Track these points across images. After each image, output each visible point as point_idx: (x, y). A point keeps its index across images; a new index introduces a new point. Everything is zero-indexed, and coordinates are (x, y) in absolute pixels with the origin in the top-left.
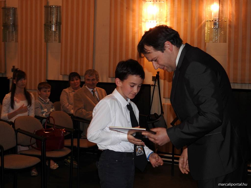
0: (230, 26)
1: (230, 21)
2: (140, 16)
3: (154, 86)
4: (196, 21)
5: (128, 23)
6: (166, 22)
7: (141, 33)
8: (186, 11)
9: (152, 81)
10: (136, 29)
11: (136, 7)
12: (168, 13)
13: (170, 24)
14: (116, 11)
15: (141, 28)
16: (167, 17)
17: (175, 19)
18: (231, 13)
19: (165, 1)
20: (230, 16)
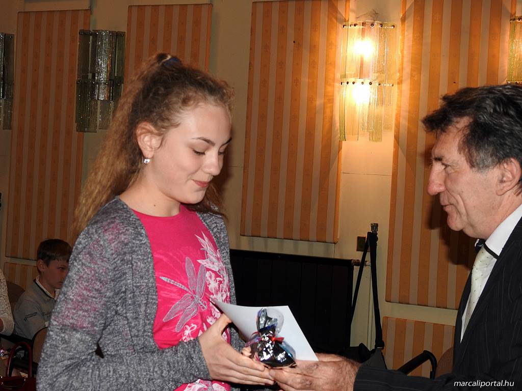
2: (330, 64)
3: (362, 264)
5: (296, 82)
6: (400, 82)
7: (332, 111)
8: (455, 55)
9: (358, 250)
10: (319, 102)
11: (321, 42)
12: (406, 60)
13: (411, 90)
14: (266, 48)
15: (330, 100)
16: (402, 68)
17: (424, 77)
19: (399, 23)
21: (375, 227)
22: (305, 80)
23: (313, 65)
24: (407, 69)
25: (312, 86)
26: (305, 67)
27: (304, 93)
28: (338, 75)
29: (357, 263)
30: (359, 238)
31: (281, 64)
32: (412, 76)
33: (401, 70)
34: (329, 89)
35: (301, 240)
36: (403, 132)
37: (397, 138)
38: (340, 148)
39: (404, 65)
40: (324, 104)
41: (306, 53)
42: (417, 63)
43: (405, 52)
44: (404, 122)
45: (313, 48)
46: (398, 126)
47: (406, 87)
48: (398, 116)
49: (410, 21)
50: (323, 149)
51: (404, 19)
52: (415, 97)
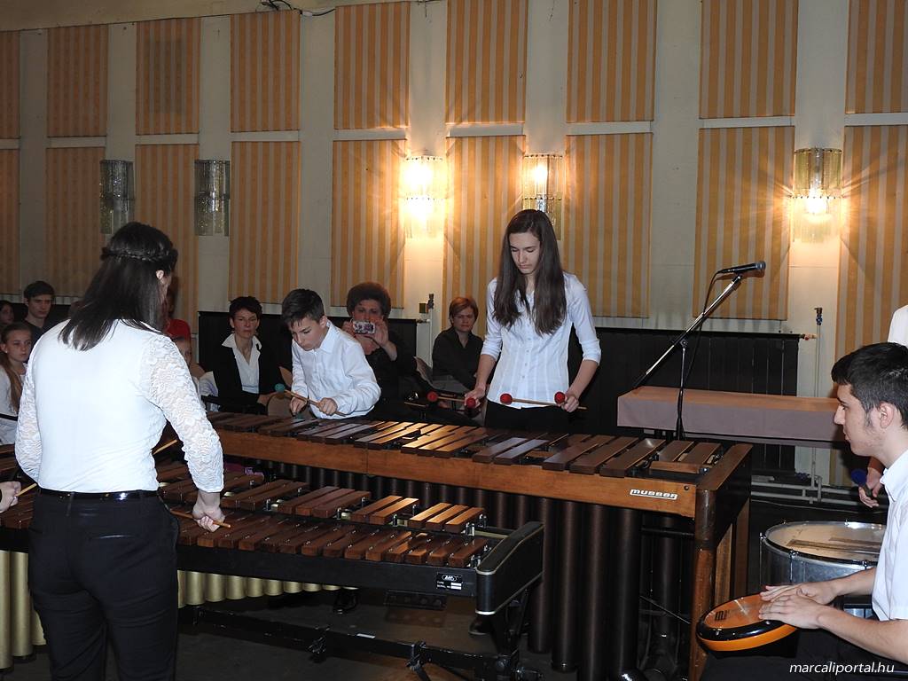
0: (567, 209)
1: (567, 200)
2: (395, 185)
4: (503, 199)
5: (370, 198)
6: (447, 198)
7: (397, 218)
8: (485, 179)
9: (420, 312)
10: (387, 211)
11: (386, 168)
12: (451, 181)
13: (455, 202)
14: (346, 174)
15: (396, 210)
17: (464, 194)
18: (569, 184)
19: (444, 157)
20: (567, 190)
21: (431, 296)
22: (376, 196)
23: (382, 186)
24: (452, 189)
25: (382, 201)
26: (376, 187)
27: (376, 205)
28: (402, 193)
29: (420, 322)
30: (420, 304)
31: (358, 185)
32: (455, 194)
33: (448, 189)
34: (396, 202)
36: (451, 231)
37: (446, 236)
38: (404, 243)
39: (450, 186)
40: (391, 213)
41: (376, 178)
42: (459, 184)
43: (450, 177)
44: (451, 226)
45: (381, 174)
46: (446, 227)
47: (451, 201)
48: (446, 221)
49: (452, 156)
50: (392, 244)
51: (448, 155)
52: (458, 208)
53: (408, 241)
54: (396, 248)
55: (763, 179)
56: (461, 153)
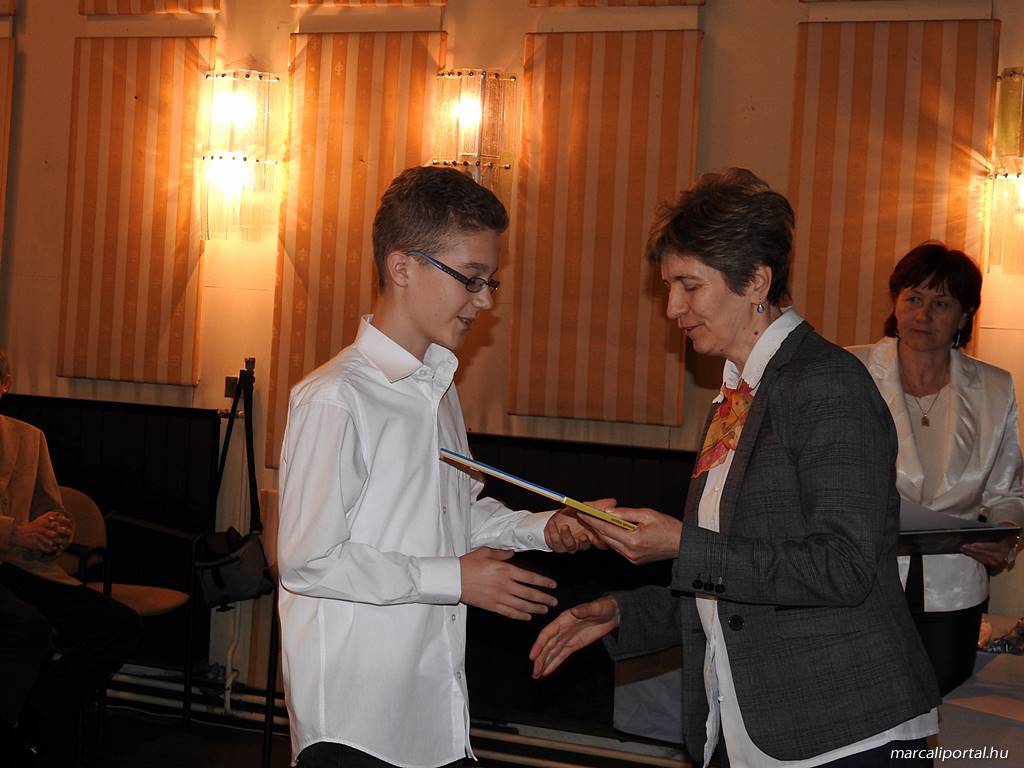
2: (188, 130)
3: (232, 416)
5: (139, 156)
6: (286, 159)
7: (190, 199)
8: (363, 121)
9: (226, 396)
10: (172, 185)
11: (173, 94)
12: (295, 126)
13: (301, 169)
14: (96, 106)
15: (188, 182)
16: (290, 139)
17: (320, 153)
18: (528, 137)
19: (285, 76)
20: (524, 148)
21: (250, 363)
22: (151, 152)
23: (163, 131)
24: (297, 141)
25: (162, 162)
26: (152, 134)
27: (151, 171)
28: (199, 147)
29: (225, 415)
30: (228, 379)
31: (117, 129)
32: (303, 151)
33: (289, 141)
34: (188, 166)
35: (145, 382)
36: (291, 228)
37: (282, 239)
38: (201, 250)
39: (293, 135)
40: (179, 188)
41: (153, 114)
42: (311, 131)
43: (294, 116)
44: (292, 216)
45: (162, 108)
46: (283, 219)
47: (294, 165)
48: (283, 206)
49: (301, 72)
50: (178, 251)
51: (292, 70)
52: (307, 181)
53: (208, 245)
54: (186, 260)
55: (928, 133)
56: (318, 68)
